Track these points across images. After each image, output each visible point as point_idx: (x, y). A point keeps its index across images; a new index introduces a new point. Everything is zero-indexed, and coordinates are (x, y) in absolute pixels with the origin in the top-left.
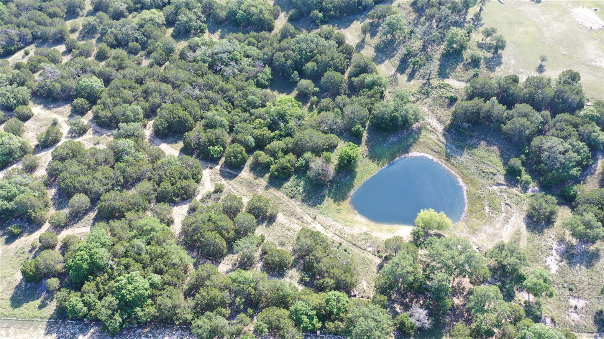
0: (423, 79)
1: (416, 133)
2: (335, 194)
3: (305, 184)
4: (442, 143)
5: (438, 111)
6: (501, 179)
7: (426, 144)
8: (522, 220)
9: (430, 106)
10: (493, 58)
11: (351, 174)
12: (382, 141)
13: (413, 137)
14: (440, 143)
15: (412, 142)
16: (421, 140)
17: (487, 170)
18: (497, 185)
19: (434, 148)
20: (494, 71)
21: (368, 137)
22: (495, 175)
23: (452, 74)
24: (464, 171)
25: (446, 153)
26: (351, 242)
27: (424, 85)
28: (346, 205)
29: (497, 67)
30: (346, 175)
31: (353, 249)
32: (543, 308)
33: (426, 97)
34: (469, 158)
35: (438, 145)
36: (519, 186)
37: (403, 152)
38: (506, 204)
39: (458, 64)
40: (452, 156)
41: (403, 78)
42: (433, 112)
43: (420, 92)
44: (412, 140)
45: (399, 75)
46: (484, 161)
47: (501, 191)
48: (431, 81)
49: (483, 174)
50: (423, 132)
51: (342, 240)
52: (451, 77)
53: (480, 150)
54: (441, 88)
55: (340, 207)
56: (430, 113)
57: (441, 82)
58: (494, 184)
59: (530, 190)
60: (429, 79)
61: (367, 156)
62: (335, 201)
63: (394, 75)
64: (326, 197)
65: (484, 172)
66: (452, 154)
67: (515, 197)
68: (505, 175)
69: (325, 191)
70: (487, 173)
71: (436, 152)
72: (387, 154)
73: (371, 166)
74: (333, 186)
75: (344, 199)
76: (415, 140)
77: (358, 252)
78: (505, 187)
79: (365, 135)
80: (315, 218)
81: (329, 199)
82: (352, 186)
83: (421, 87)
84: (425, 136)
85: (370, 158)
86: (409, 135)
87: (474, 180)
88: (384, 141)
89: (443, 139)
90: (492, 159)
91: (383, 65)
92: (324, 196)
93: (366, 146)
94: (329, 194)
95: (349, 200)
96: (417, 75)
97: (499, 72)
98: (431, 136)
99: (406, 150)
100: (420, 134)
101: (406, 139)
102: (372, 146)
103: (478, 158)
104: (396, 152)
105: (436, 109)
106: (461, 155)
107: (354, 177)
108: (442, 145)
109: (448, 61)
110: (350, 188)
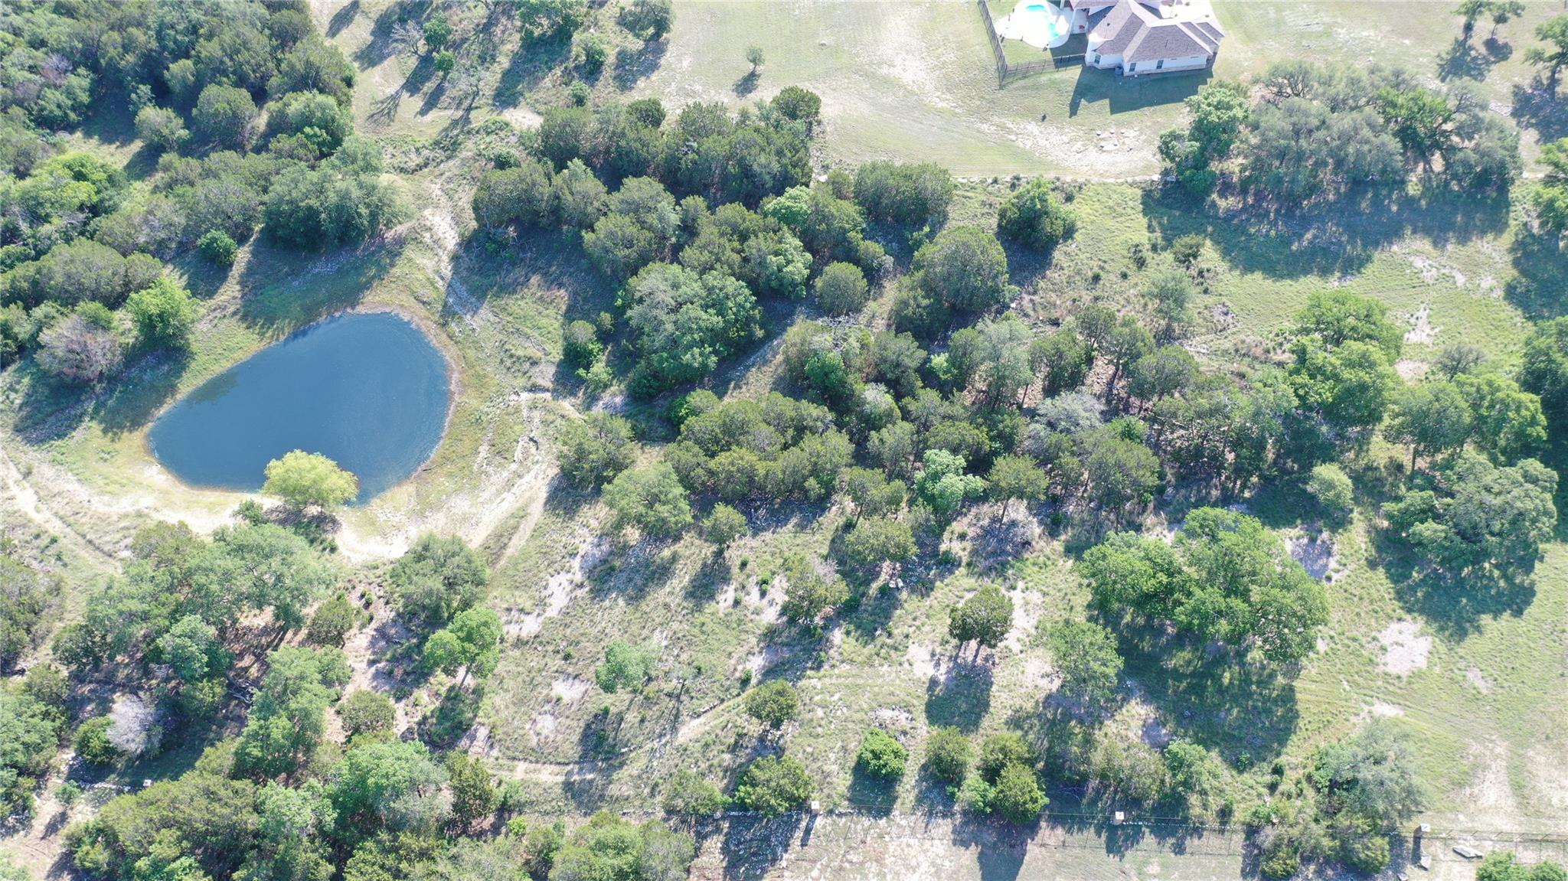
0: (457, 109)
1: (389, 252)
2: (114, 412)
3: (33, 386)
4: (442, 278)
5: (462, 195)
6: (545, 375)
7: (407, 282)
8: (547, 481)
9: (449, 180)
10: (641, 53)
11: (177, 361)
12: (287, 274)
13: (378, 262)
14: (437, 279)
15: (373, 277)
16: (396, 271)
17: (520, 353)
18: (530, 391)
19: (421, 292)
20: (632, 88)
21: (249, 262)
22: (534, 363)
23: (527, 95)
24: (471, 354)
25: (445, 306)
26: (84, 536)
27: (455, 123)
28: (134, 440)
29: (643, 78)
30: (160, 363)
31: (82, 553)
32: (486, 703)
33: (449, 158)
34: (492, 318)
35: (432, 284)
36: (581, 394)
37: (342, 302)
38: (531, 439)
39: (550, 69)
40: (455, 313)
41: (412, 104)
42: (451, 198)
43: (437, 143)
44: (374, 271)
45: (405, 95)
46: (522, 328)
47: (533, 407)
48: (473, 114)
49: (508, 363)
50: (409, 252)
51: (68, 530)
52: (523, 103)
53: (523, 298)
54: (488, 134)
55: (117, 445)
56: (444, 199)
57: (494, 117)
58: (525, 389)
59: (601, 403)
60: (469, 109)
61: (235, 314)
62: (105, 431)
63: (394, 98)
64: (87, 419)
65: (512, 356)
66: (457, 309)
67: (559, 421)
68: (558, 366)
69: (86, 405)
70: (519, 358)
71: (424, 303)
72: (296, 308)
73: (239, 338)
74: (112, 391)
75: (136, 424)
76: (382, 270)
77: (91, 561)
78: (548, 395)
79: (242, 256)
80: (28, 474)
81: (94, 424)
82: (172, 389)
83: (445, 130)
84: (410, 260)
85: (244, 318)
86: (370, 257)
87: (485, 376)
88: (294, 273)
89: (447, 270)
90: (544, 322)
91: (378, 69)
92: (79, 419)
93: (238, 287)
94: (96, 411)
95: (149, 426)
96: (445, 99)
97: (643, 90)
98: (427, 262)
99: (352, 297)
100: (400, 254)
101: (358, 269)
102: (254, 288)
103: (510, 319)
104: (321, 304)
105: (460, 189)
106: (475, 313)
107: (184, 368)
108: (441, 283)
109: (531, 60)
110: (165, 396)
